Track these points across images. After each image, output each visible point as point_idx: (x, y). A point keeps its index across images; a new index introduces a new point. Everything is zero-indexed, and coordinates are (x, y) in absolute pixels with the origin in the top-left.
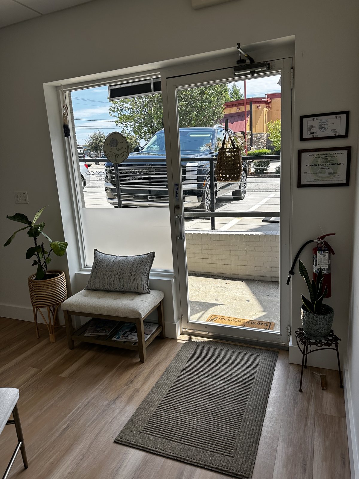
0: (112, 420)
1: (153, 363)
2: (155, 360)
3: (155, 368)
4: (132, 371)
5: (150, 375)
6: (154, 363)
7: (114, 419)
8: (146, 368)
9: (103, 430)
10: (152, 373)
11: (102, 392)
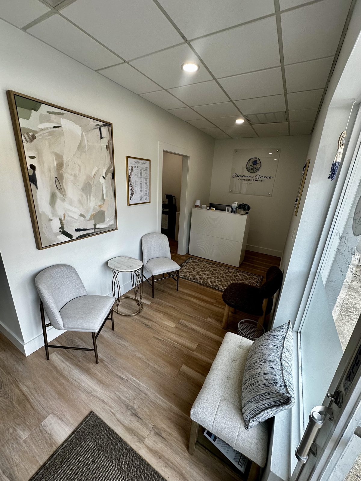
0: (113, 413)
1: (187, 467)
2: (192, 471)
3: (174, 470)
4: (176, 434)
5: (164, 461)
6: (185, 468)
7: (113, 415)
8: (179, 455)
9: (105, 405)
10: (166, 463)
11: (151, 402)
